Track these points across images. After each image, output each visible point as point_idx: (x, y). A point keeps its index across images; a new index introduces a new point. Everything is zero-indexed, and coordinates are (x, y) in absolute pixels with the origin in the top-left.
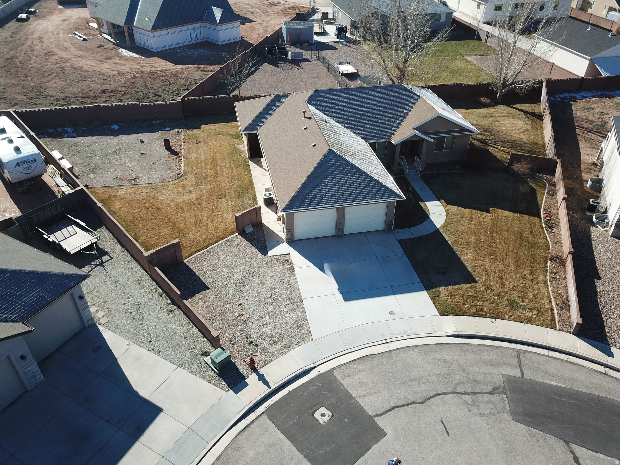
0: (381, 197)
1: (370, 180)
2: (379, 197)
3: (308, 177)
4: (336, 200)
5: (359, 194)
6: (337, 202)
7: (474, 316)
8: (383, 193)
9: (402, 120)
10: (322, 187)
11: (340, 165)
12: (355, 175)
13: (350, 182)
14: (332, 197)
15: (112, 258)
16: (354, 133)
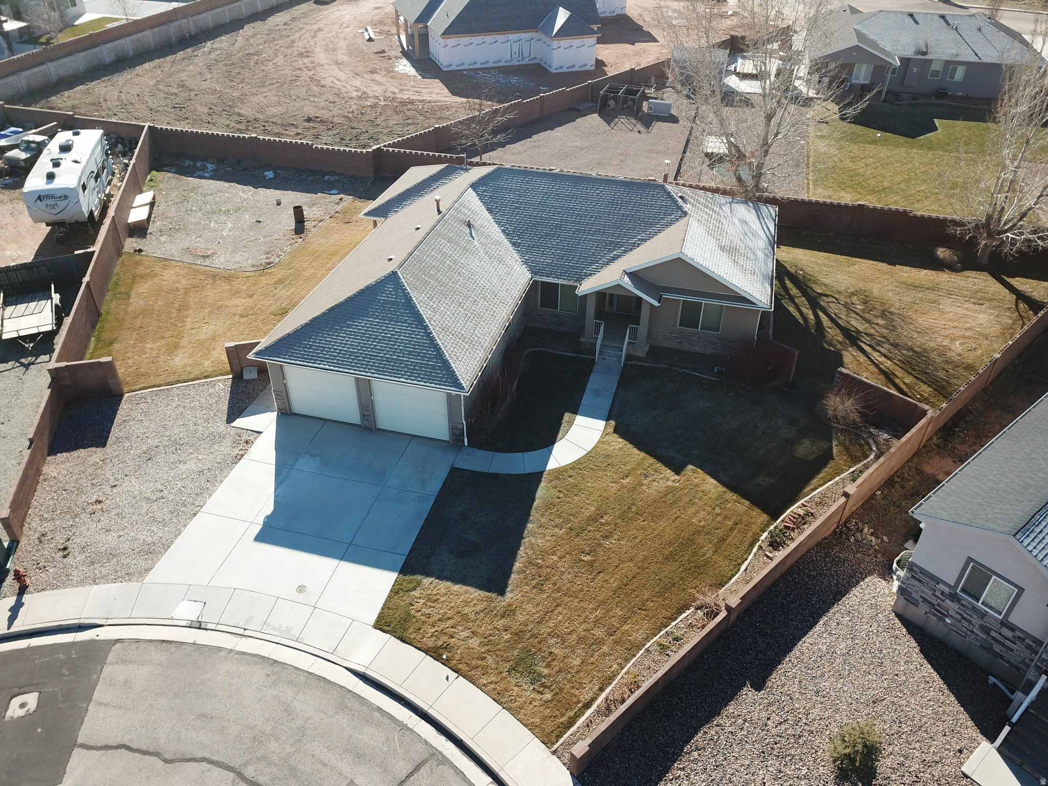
0: (427, 379)
1: (426, 343)
2: (424, 378)
3: (328, 310)
4: (348, 362)
5: (394, 363)
6: (348, 365)
7: (427, 654)
8: (434, 373)
9: (625, 252)
10: (339, 333)
11: (393, 303)
12: (407, 327)
13: (391, 338)
14: (346, 354)
16: (522, 256)
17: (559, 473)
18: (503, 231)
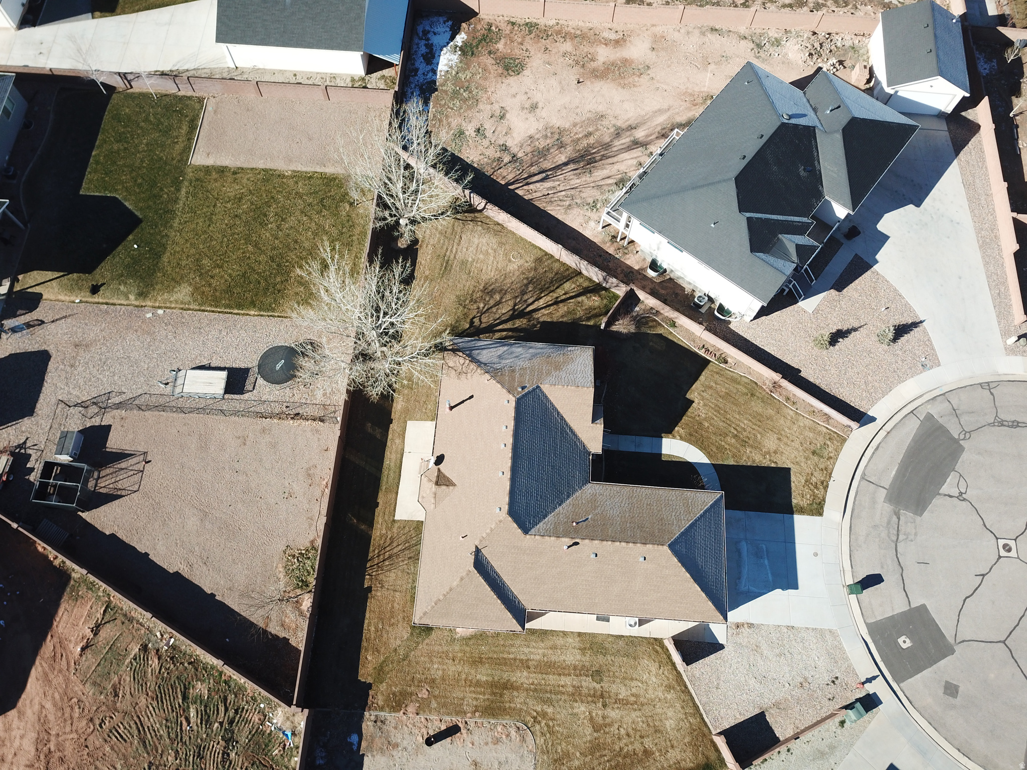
16: (575, 491)
17: (709, 455)
18: (560, 505)
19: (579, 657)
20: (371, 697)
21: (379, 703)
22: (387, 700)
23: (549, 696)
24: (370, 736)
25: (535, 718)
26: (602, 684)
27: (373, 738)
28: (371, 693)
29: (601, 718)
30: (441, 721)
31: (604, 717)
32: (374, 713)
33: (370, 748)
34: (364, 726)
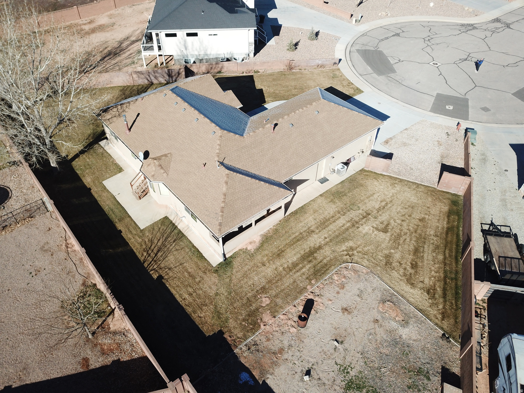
15: (481, 224)
19: (334, 206)
20: (229, 338)
21: (239, 335)
22: (244, 328)
23: (342, 237)
24: (255, 363)
25: (348, 254)
26: (362, 209)
27: (258, 362)
28: (226, 336)
29: (381, 225)
30: (295, 306)
31: (382, 223)
32: (242, 346)
33: (263, 372)
34: (243, 361)
